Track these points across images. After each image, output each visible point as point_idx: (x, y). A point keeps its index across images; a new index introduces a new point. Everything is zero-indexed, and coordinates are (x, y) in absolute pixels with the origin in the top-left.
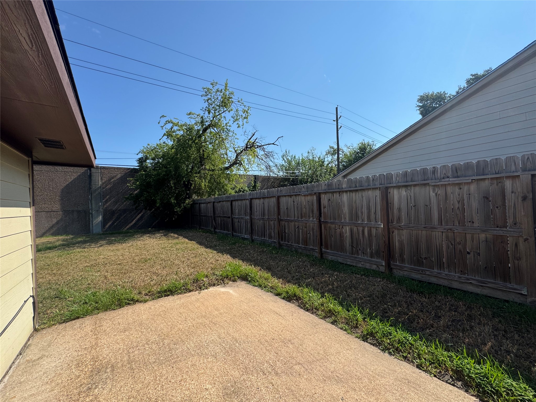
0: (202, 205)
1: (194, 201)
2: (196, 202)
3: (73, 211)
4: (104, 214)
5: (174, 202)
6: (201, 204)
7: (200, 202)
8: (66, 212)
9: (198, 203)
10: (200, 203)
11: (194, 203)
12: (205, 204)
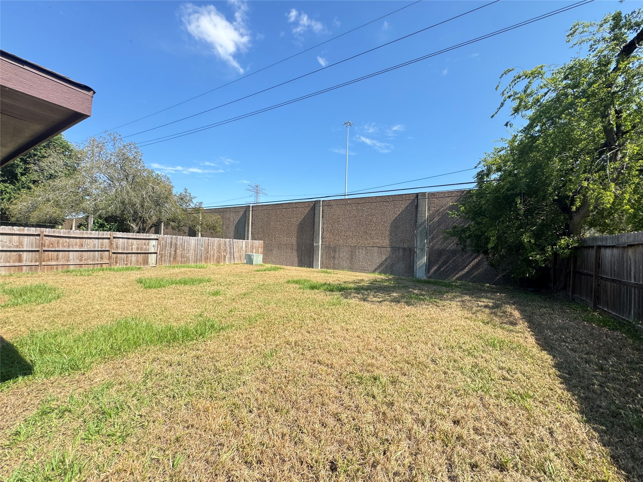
0: (607, 253)
1: (582, 241)
2: (590, 243)
3: (399, 248)
4: (430, 254)
5: (530, 242)
6: (603, 250)
7: (600, 243)
8: (394, 249)
9: (593, 247)
10: (599, 247)
11: (583, 246)
12: (615, 251)
